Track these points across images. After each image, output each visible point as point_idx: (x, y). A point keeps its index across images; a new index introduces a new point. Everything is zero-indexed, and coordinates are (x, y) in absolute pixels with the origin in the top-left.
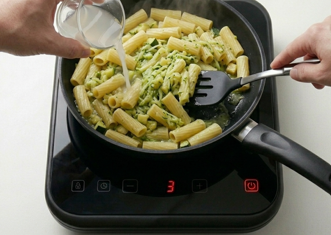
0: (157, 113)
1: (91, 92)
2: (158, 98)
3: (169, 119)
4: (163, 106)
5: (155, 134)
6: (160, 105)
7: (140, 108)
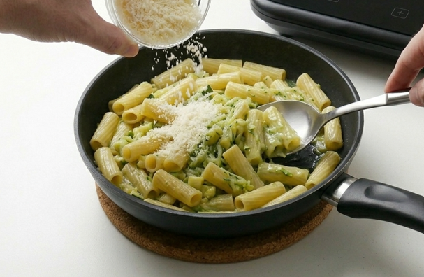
0: (215, 174)
1: (120, 155)
2: (216, 155)
3: (233, 181)
4: (224, 165)
5: (213, 203)
6: (219, 163)
7: (191, 170)
